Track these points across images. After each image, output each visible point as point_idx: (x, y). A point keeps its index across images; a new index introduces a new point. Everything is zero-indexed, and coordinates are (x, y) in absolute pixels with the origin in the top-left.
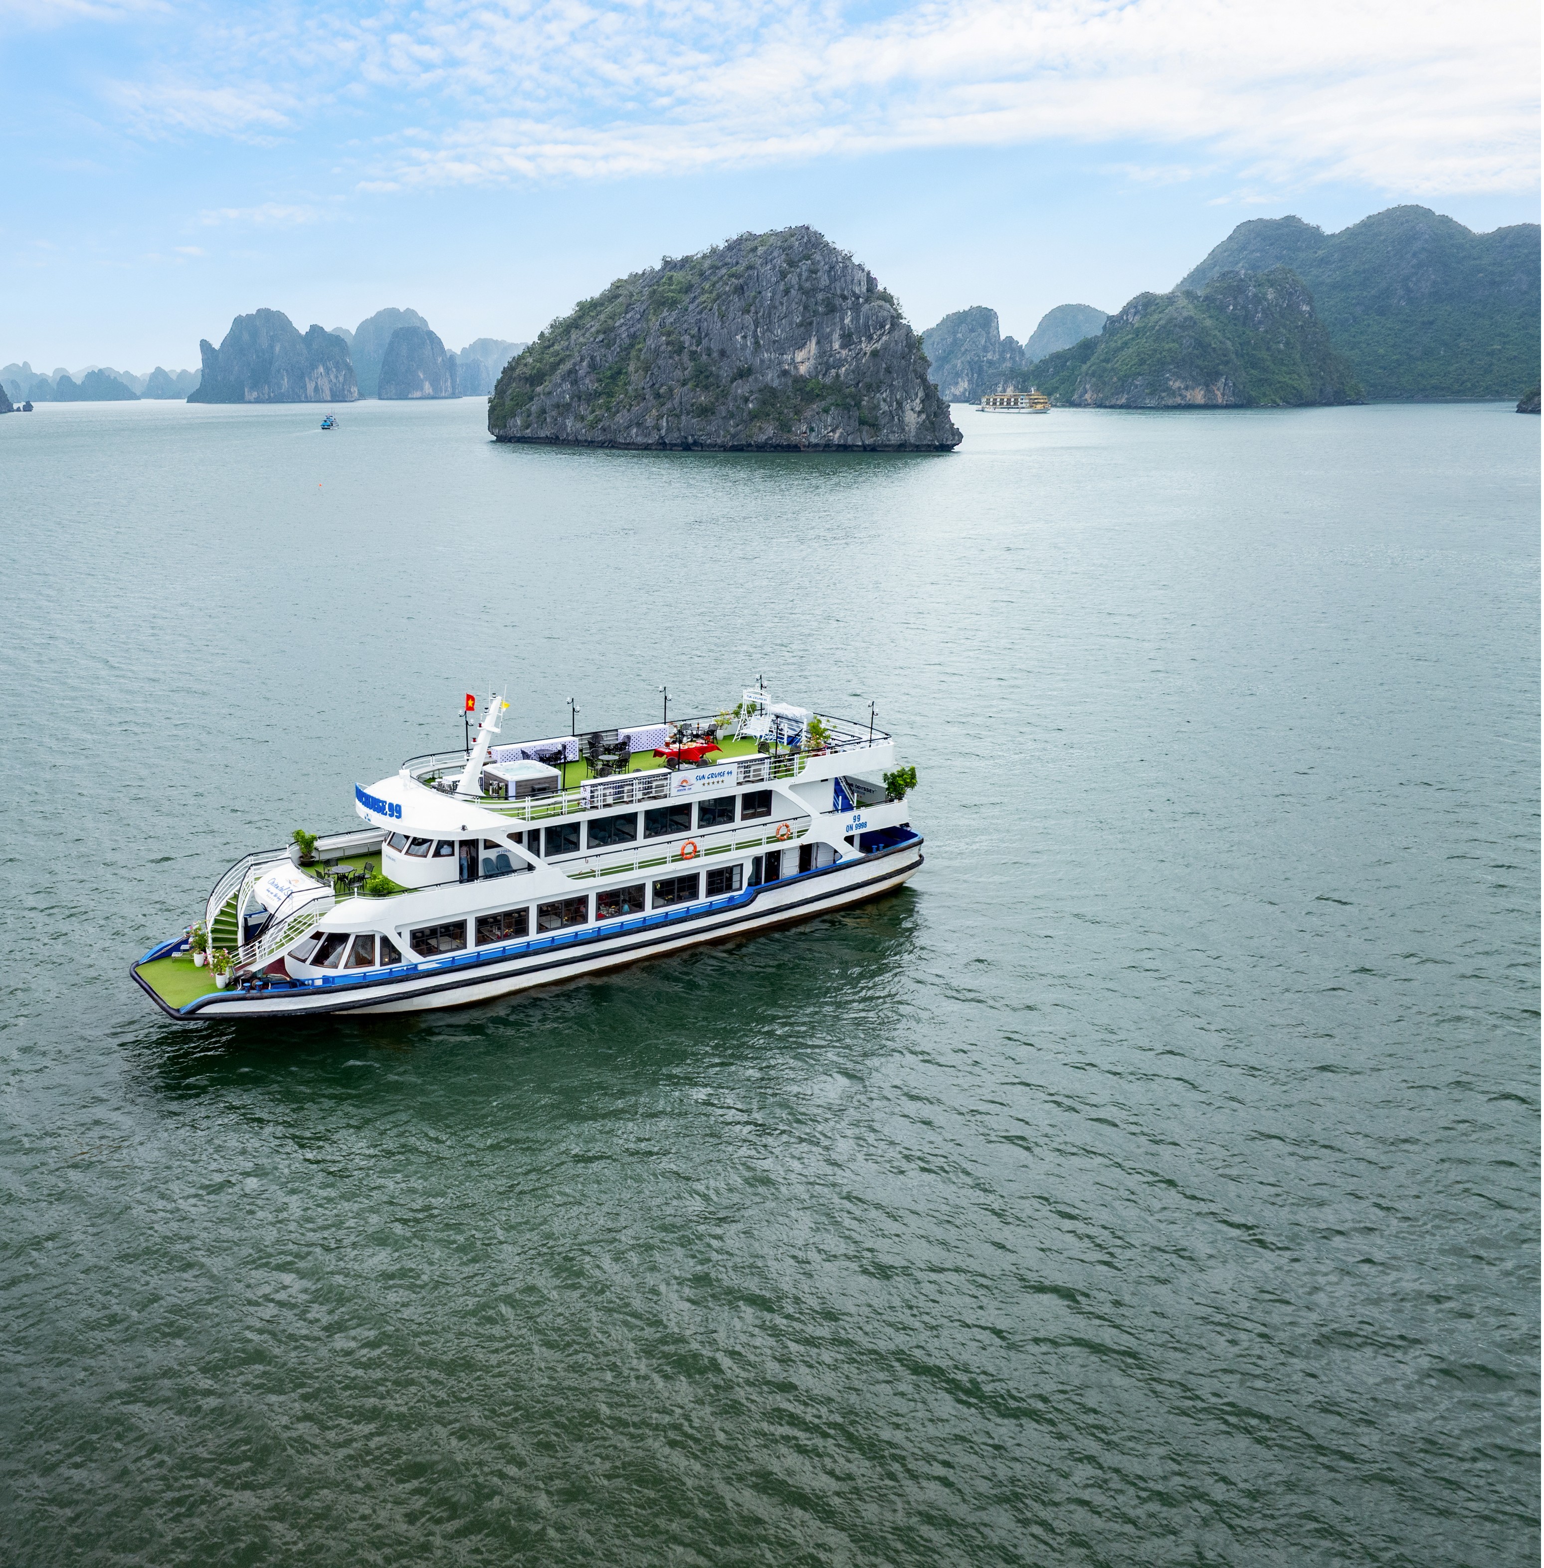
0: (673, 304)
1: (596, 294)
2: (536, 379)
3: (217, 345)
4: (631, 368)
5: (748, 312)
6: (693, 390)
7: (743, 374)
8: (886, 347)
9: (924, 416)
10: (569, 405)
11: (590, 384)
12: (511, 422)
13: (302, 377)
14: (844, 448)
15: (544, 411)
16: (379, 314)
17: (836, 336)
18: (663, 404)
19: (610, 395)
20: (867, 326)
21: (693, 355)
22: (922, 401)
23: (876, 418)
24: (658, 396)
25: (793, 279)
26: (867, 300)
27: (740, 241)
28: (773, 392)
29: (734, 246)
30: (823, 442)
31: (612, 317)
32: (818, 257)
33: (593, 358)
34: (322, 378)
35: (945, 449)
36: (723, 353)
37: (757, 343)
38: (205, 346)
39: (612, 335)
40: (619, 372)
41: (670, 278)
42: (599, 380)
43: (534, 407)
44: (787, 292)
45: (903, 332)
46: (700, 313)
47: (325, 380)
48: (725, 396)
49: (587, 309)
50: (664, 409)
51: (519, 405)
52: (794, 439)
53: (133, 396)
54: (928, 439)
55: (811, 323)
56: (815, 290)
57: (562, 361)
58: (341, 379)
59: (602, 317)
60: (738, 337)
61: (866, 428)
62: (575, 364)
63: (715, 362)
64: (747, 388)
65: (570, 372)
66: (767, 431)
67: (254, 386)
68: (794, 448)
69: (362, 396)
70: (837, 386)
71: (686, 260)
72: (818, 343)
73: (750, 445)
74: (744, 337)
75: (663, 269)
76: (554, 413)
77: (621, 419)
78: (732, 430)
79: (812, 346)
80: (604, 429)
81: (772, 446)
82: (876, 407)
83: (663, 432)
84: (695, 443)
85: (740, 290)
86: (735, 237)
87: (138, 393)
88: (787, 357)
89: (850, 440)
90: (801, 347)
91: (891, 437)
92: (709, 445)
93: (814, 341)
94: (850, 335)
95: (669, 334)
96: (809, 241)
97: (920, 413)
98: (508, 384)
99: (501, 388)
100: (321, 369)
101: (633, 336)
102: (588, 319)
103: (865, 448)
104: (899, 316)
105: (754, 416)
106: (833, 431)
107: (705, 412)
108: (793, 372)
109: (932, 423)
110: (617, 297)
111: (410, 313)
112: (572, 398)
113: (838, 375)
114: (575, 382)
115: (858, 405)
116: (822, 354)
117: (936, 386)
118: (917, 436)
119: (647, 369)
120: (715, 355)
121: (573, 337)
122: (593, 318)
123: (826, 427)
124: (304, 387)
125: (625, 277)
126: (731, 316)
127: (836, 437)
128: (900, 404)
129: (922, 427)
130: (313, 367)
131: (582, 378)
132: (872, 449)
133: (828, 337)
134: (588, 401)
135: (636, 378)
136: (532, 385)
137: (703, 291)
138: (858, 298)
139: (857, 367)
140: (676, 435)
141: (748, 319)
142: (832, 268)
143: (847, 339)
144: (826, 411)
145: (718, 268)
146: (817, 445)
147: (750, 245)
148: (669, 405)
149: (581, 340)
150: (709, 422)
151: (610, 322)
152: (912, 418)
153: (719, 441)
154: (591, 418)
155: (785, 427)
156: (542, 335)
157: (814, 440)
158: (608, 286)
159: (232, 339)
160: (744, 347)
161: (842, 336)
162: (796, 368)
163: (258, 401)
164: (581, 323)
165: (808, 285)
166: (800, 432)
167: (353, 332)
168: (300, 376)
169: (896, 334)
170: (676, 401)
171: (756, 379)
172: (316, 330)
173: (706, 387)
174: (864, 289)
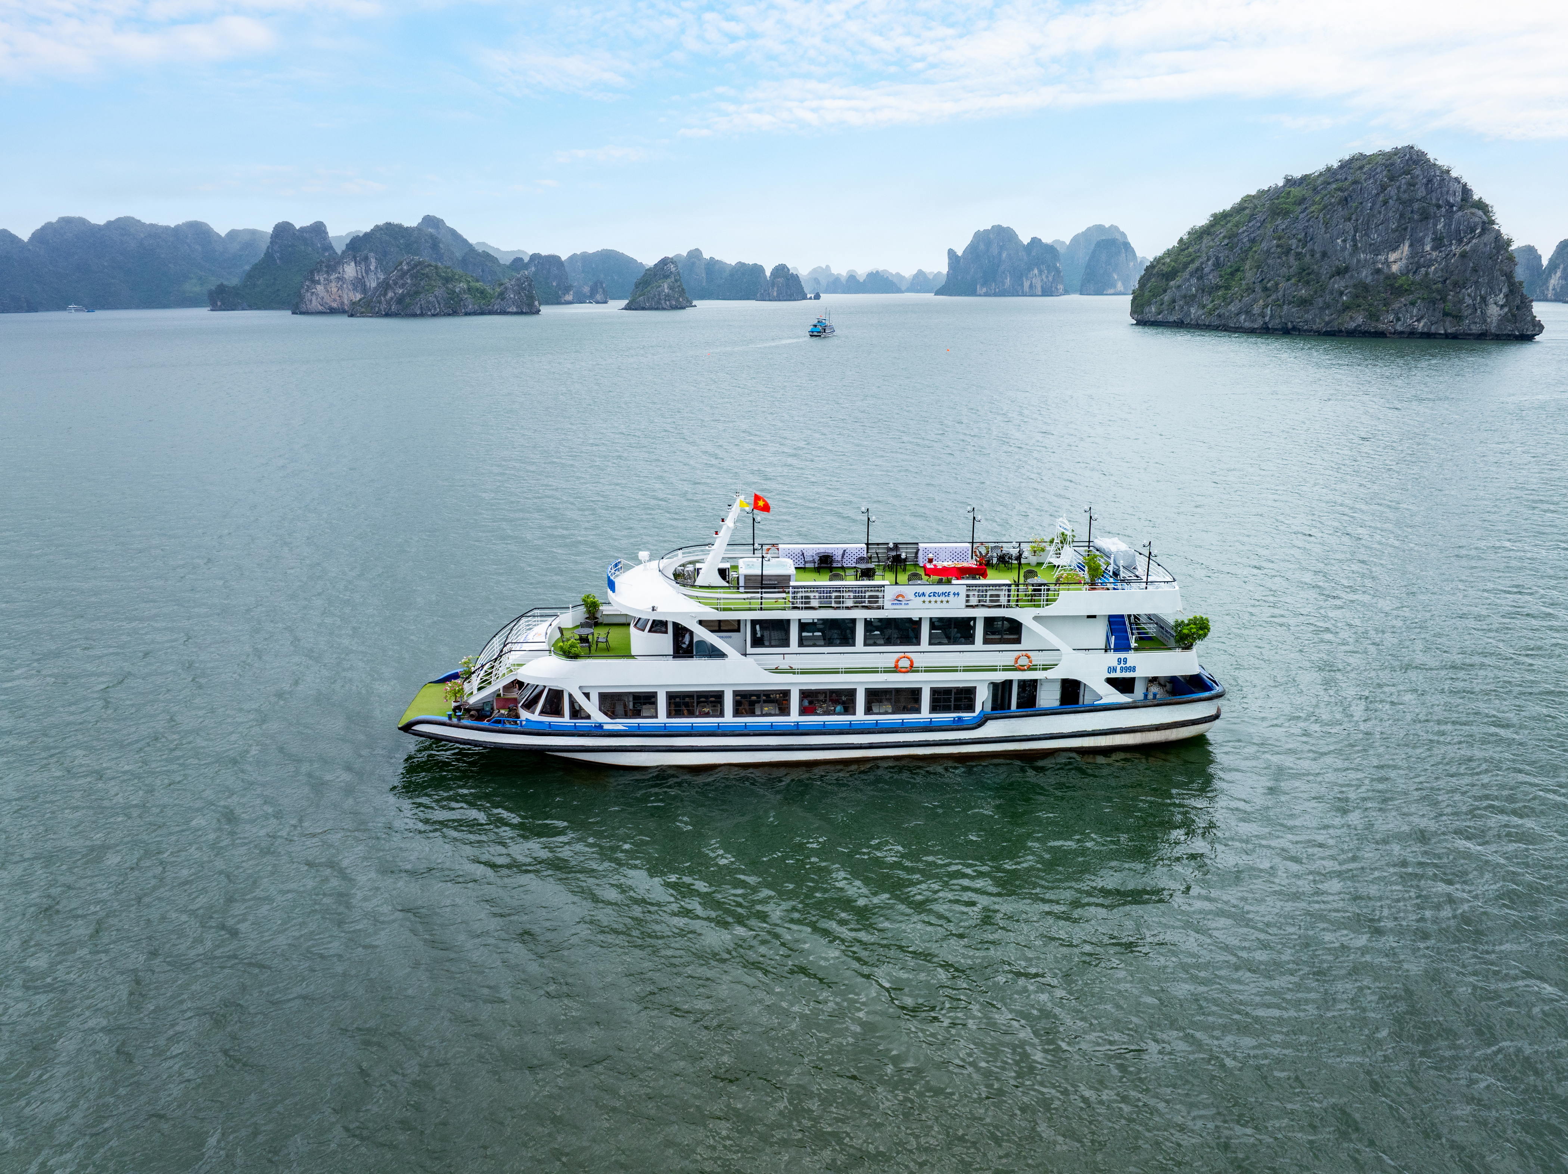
0: (1286, 213)
1: (1228, 207)
2: (1171, 275)
3: (960, 253)
4: (1247, 267)
5: (1350, 219)
6: (1296, 285)
7: (1340, 272)
8: (1474, 250)
9: (1506, 309)
10: (1194, 296)
11: (1213, 279)
12: (1147, 309)
13: (1020, 277)
14: (1427, 336)
15: (1174, 301)
16: (1089, 229)
17: (1428, 239)
18: (1269, 296)
19: (1227, 288)
20: (1458, 231)
21: (1299, 256)
22: (1506, 296)
23: (1460, 310)
24: (1265, 289)
25: (1392, 191)
26: (1461, 208)
27: (1352, 160)
28: (1366, 288)
29: (1345, 165)
30: (1408, 330)
31: (1237, 225)
32: (1417, 172)
33: (1217, 258)
34: (1036, 278)
35: (1526, 337)
36: (1324, 255)
37: (1355, 245)
38: (951, 253)
39: (1236, 240)
40: (1238, 270)
41: (1289, 193)
42: (1221, 276)
43: (1167, 298)
44: (1385, 203)
45: (1493, 235)
46: (1308, 221)
47: (1039, 279)
48: (1323, 290)
49: (1220, 219)
50: (1270, 300)
51: (1155, 296)
52: (1381, 327)
53: (899, 291)
54: (1509, 328)
55: (1405, 229)
56: (1411, 201)
57: (1193, 261)
58: (1050, 279)
59: (1229, 225)
60: (1339, 241)
61: (1449, 319)
62: (1202, 263)
63: (1317, 262)
64: (1343, 284)
65: (1197, 269)
66: (1359, 320)
67: (984, 284)
68: (1380, 335)
69: (1066, 292)
70: (1426, 284)
71: (1305, 178)
72: (1411, 245)
73: (1341, 331)
74: (1344, 241)
75: (1284, 186)
76: (1181, 303)
77: (1233, 308)
78: (1327, 319)
79: (1405, 248)
80: (1219, 316)
81: (1360, 332)
82: (1461, 301)
83: (1267, 319)
84: (1294, 328)
85: (1345, 201)
86: (1347, 158)
87: (903, 289)
88: (1382, 258)
89: (1433, 329)
90: (1394, 250)
91: (1473, 327)
92: (1305, 331)
93: (1407, 244)
94: (1441, 239)
95: (1279, 238)
96: (1411, 158)
97: (1502, 307)
98: (1149, 280)
99: (1143, 282)
100: (1036, 271)
101: (1253, 241)
102: (1218, 227)
103: (1447, 336)
104: (1493, 222)
105: (1346, 308)
106: (1418, 320)
107: (1304, 303)
108: (1386, 270)
109: (1514, 316)
110: (1244, 209)
111: (1114, 228)
112: (1197, 291)
113: (1427, 274)
114: (1200, 278)
115: (1444, 299)
116: (1413, 255)
117: (1521, 283)
118: (1498, 326)
119: (1258, 267)
120: (1318, 256)
121: (1205, 241)
122: (1223, 226)
123: (1411, 318)
124: (1022, 285)
125: (1253, 193)
126: (1334, 222)
127: (1420, 326)
128: (1484, 300)
129: (1503, 319)
130: (1030, 269)
131: (1207, 274)
132: (1455, 337)
133: (1421, 241)
134: (1210, 293)
135: (1250, 275)
136: (1167, 280)
137: (1314, 203)
138: (1452, 206)
139: (1447, 266)
140: (1277, 321)
141: (1349, 226)
142: (1430, 181)
143: (1438, 243)
144: (1413, 304)
145: (1329, 184)
146: (1402, 333)
147: (1358, 164)
148: (1274, 297)
149: (1211, 244)
150: (1307, 312)
151: (1235, 229)
152: (1494, 312)
153: (1315, 327)
154: (1210, 306)
155: (1373, 316)
156: (1181, 240)
157: (1399, 327)
158: (1238, 200)
159: (972, 248)
160: (1344, 249)
161: (1433, 240)
162: (1389, 266)
163: (986, 295)
164: (1212, 230)
165: (1405, 196)
166: (1386, 322)
167: (1068, 243)
168: (1019, 275)
169: (1486, 238)
170: (1281, 293)
171: (1352, 277)
172: (1035, 241)
173: (1308, 283)
174: (1459, 199)
